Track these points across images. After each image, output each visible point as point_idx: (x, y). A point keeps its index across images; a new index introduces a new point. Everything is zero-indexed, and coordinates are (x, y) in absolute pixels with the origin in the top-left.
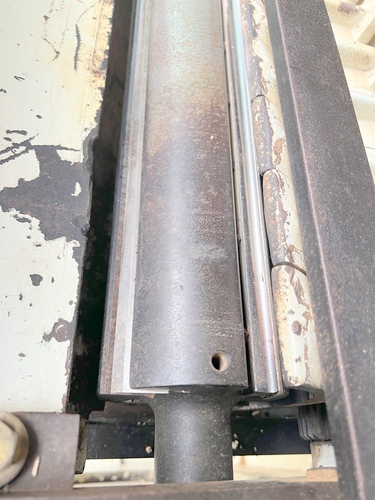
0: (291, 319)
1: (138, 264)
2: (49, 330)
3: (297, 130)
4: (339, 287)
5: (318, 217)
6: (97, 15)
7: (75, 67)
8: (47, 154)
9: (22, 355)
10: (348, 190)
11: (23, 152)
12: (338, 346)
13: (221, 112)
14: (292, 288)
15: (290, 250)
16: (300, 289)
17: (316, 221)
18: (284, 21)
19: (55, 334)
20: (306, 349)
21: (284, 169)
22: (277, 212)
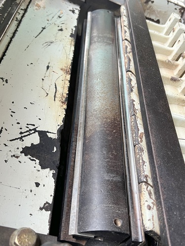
0: (146, 204)
1: (81, 181)
2: (42, 206)
3: (148, 129)
4: (165, 188)
5: (157, 161)
6: (64, 79)
7: (55, 100)
8: (43, 134)
9: (31, 215)
10: (169, 153)
11: (33, 133)
12: (164, 209)
13: (118, 121)
14: (147, 192)
15: (146, 177)
16: (151, 193)
17: (155, 163)
18: (143, 87)
19: (45, 208)
20: (153, 217)
21: (144, 144)
22: (141, 161)
